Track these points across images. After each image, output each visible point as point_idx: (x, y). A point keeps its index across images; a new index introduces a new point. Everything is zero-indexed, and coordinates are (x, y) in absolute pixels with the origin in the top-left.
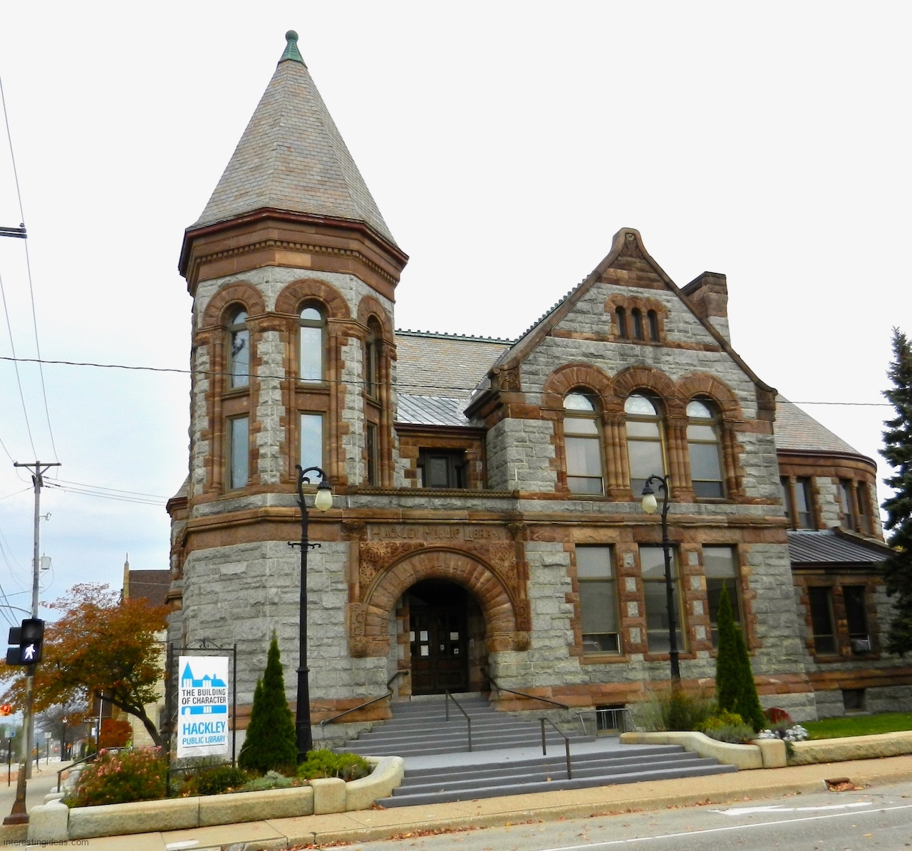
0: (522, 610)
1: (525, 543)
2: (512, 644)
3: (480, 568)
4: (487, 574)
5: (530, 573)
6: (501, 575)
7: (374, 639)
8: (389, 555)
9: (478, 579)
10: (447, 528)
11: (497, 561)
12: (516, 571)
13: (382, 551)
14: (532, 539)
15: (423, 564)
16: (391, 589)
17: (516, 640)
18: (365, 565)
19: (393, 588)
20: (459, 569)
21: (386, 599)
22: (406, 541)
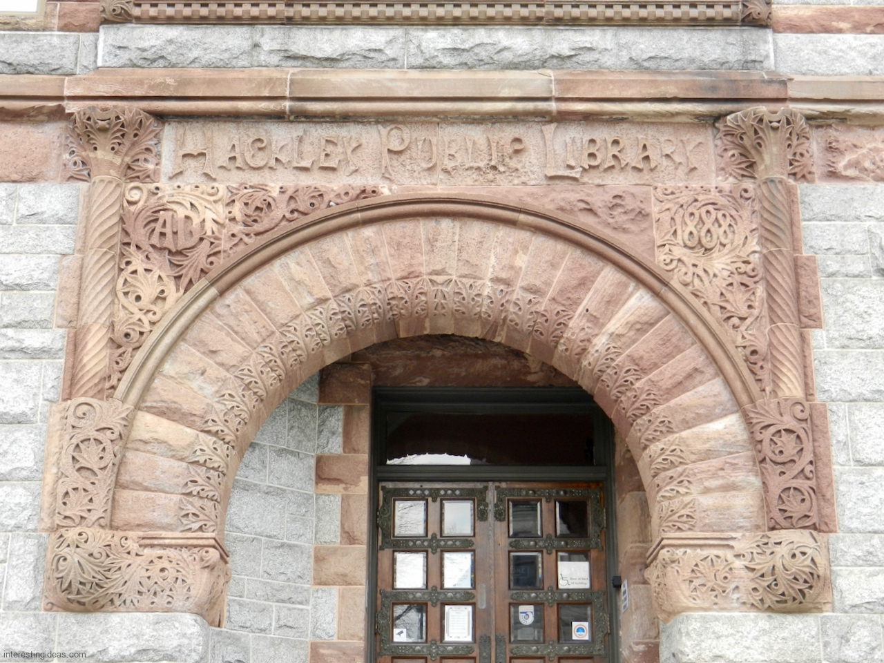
0: (788, 445)
1: (801, 187)
2: (744, 580)
3: (608, 277)
4: (639, 302)
5: (824, 299)
6: (697, 304)
7: (148, 543)
8: (238, 228)
9: (596, 321)
10: (477, 134)
11: (678, 252)
12: (760, 291)
13: (210, 215)
14: (833, 175)
15: (371, 260)
16: (234, 351)
17: (763, 563)
18: (138, 262)
19: (241, 349)
20: (520, 283)
21: (210, 389)
22: (305, 180)
